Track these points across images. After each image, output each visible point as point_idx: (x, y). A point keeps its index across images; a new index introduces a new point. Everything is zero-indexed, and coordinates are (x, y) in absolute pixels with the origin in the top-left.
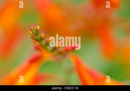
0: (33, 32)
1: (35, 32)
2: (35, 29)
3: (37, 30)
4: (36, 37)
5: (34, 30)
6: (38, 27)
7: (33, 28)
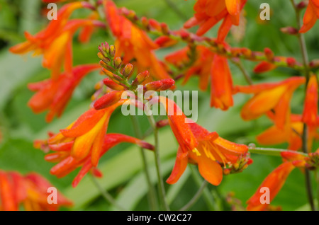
0: (103, 55)
1: (106, 56)
2: (108, 51)
3: (110, 52)
4: (109, 64)
5: (106, 51)
6: (112, 48)
7: (104, 49)
